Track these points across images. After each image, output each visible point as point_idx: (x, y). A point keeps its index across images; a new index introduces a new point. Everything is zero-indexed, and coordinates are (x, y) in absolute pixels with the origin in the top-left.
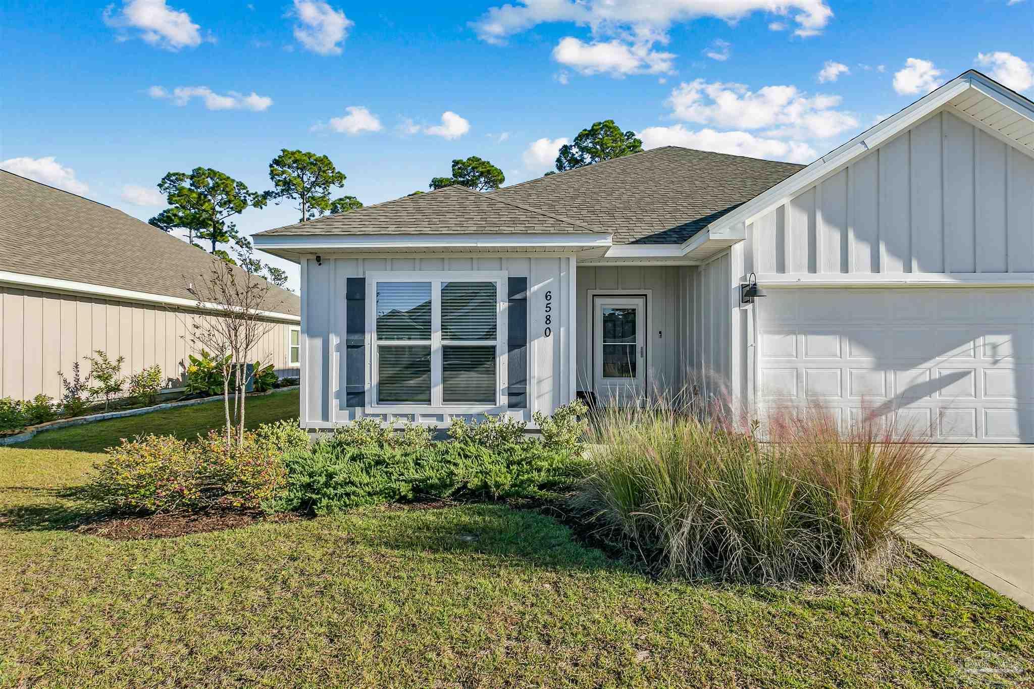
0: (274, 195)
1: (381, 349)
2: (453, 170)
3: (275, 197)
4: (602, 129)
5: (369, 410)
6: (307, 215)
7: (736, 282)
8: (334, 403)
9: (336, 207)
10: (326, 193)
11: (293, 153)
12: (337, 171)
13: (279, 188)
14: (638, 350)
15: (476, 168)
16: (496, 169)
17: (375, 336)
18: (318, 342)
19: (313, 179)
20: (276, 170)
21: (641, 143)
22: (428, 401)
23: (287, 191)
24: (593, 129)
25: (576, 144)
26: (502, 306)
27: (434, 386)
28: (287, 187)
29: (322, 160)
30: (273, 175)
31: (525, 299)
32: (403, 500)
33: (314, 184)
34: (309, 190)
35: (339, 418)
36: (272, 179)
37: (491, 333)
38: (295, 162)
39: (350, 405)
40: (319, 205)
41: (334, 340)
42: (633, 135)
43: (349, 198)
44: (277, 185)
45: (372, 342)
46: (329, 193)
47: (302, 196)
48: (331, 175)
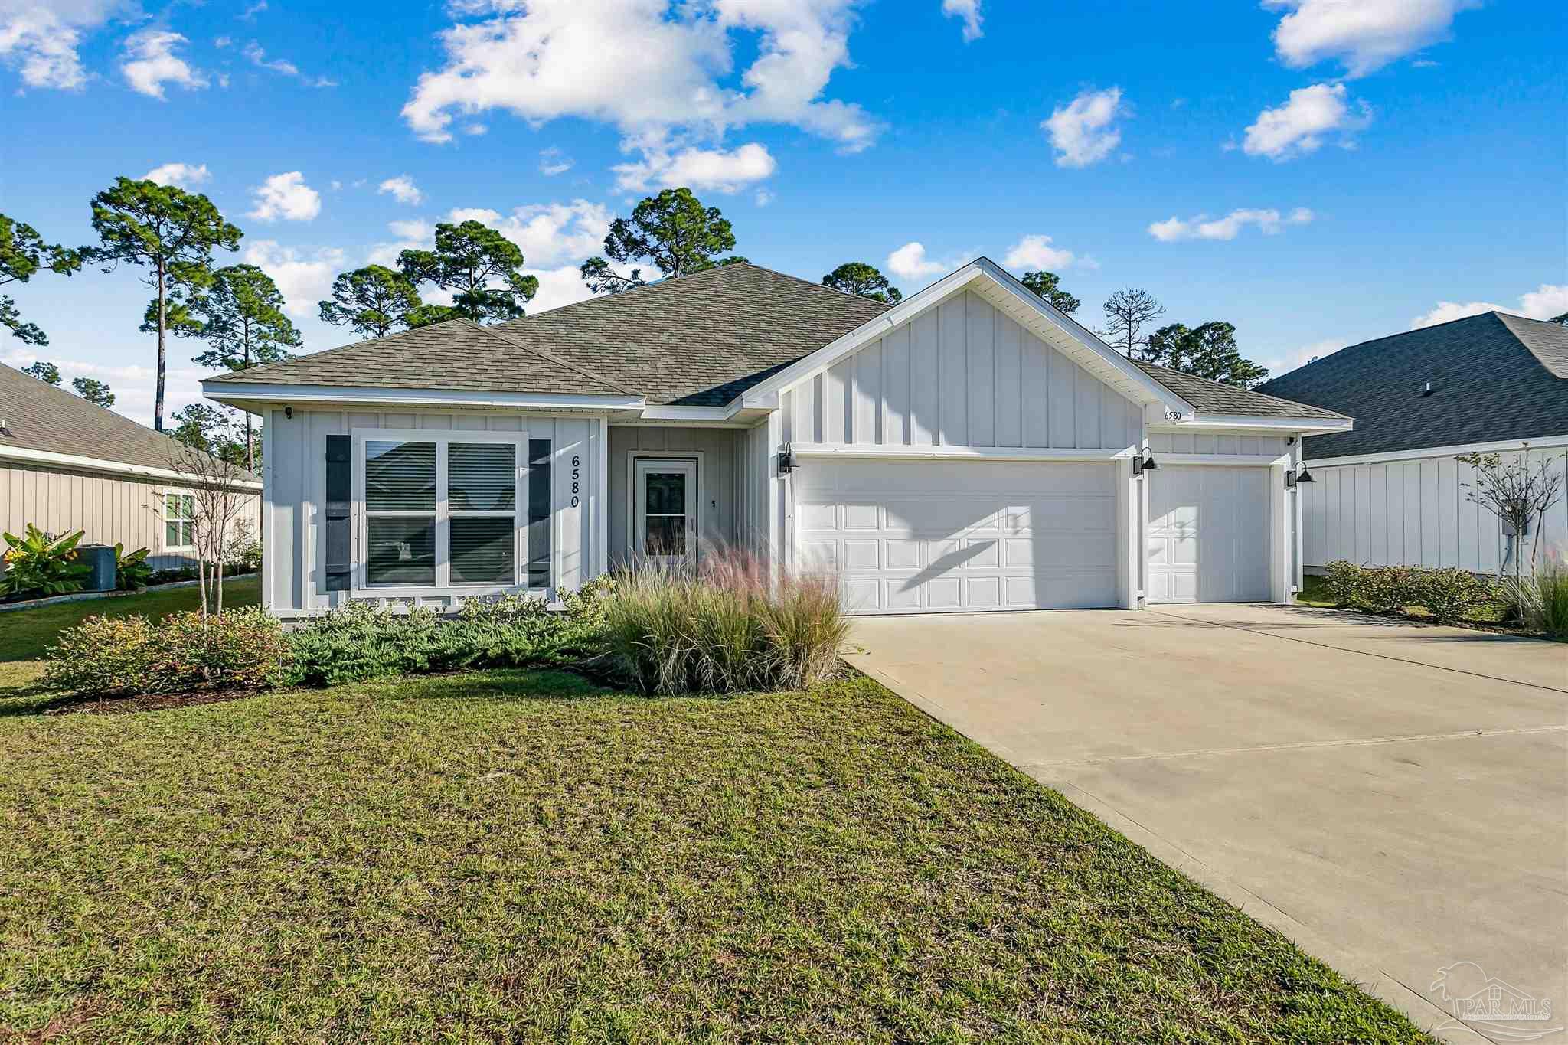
0: (99, 254)
1: (370, 519)
2: (438, 239)
3: (102, 260)
4: (673, 200)
5: (355, 593)
6: (167, 294)
7: (774, 451)
8: (309, 587)
9: (221, 282)
10: (205, 259)
11: (140, 186)
12: (225, 222)
13: (110, 246)
14: (688, 522)
15: (477, 239)
16: (509, 244)
17: (363, 505)
18: (288, 512)
19: (180, 233)
20: (106, 212)
21: (730, 226)
22: (432, 582)
23: (126, 249)
24: (660, 199)
25: (636, 218)
26: (522, 472)
27: (440, 564)
28: (126, 243)
29: (197, 203)
30: (98, 221)
31: (549, 464)
32: (419, 671)
33: (180, 242)
34: (171, 252)
35: (315, 604)
36: (97, 226)
37: (506, 499)
38: (141, 201)
39: (329, 588)
40: (190, 279)
41: (309, 510)
42: (719, 213)
43: (248, 268)
44: (105, 237)
45: (359, 513)
46: (210, 260)
47: (157, 260)
48: (214, 228)
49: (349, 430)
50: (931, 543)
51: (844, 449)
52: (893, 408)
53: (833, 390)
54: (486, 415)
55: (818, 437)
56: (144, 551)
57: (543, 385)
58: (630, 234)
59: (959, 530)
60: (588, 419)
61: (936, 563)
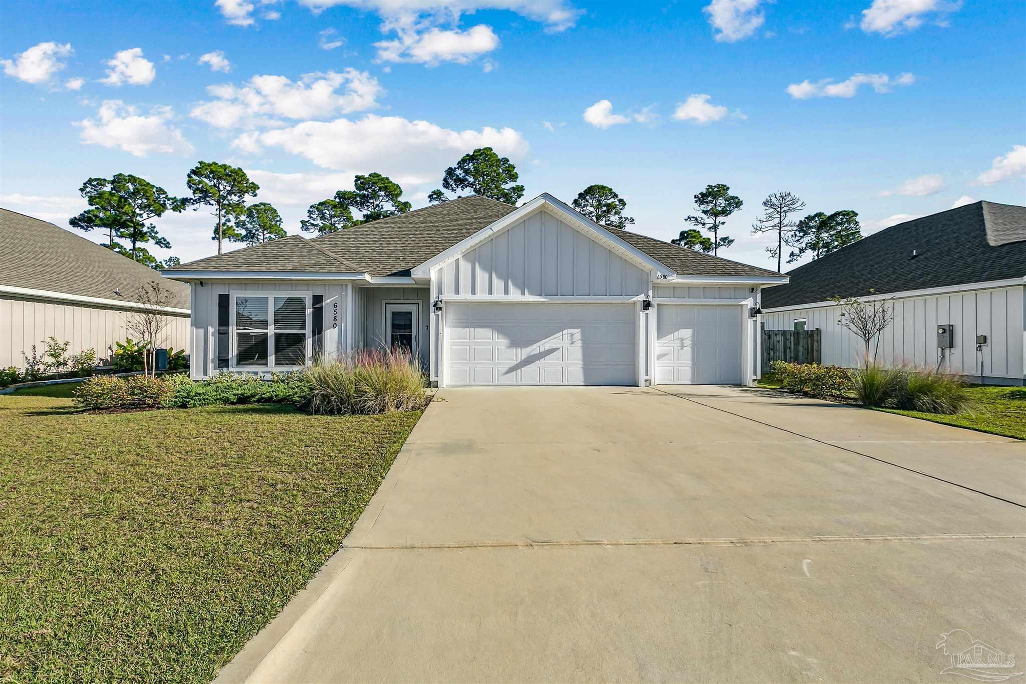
0: (192, 201)
1: (239, 334)
2: (356, 184)
3: (193, 204)
4: (481, 155)
5: (231, 369)
6: (223, 220)
7: (433, 300)
8: (210, 366)
9: (252, 212)
10: (241, 201)
11: (209, 165)
12: (250, 182)
13: (197, 196)
14: (413, 337)
15: (376, 183)
16: (394, 184)
17: (235, 328)
18: (202, 331)
19: (229, 188)
20: (193, 180)
21: (514, 168)
22: (266, 364)
23: (204, 198)
24: (473, 155)
25: (460, 166)
26: (309, 311)
27: (270, 356)
28: (204, 195)
29: (236, 172)
30: (190, 184)
31: (322, 307)
32: (233, 403)
33: (230, 193)
34: (225, 198)
35: (213, 373)
36: (190, 187)
37: (303, 327)
38: (212, 172)
39: (220, 366)
40: (234, 212)
41: (211, 330)
42: (508, 161)
43: (264, 204)
44: (194, 193)
45: (233, 331)
46: (244, 201)
47: (218, 202)
48: (245, 185)
49: (229, 292)
50: (523, 348)
51: (471, 298)
52: (499, 277)
53: (465, 267)
54: (291, 284)
55: (457, 292)
56: (183, 351)
57: (317, 268)
58: (457, 176)
59: (539, 341)
60: (342, 285)
61: (525, 359)
